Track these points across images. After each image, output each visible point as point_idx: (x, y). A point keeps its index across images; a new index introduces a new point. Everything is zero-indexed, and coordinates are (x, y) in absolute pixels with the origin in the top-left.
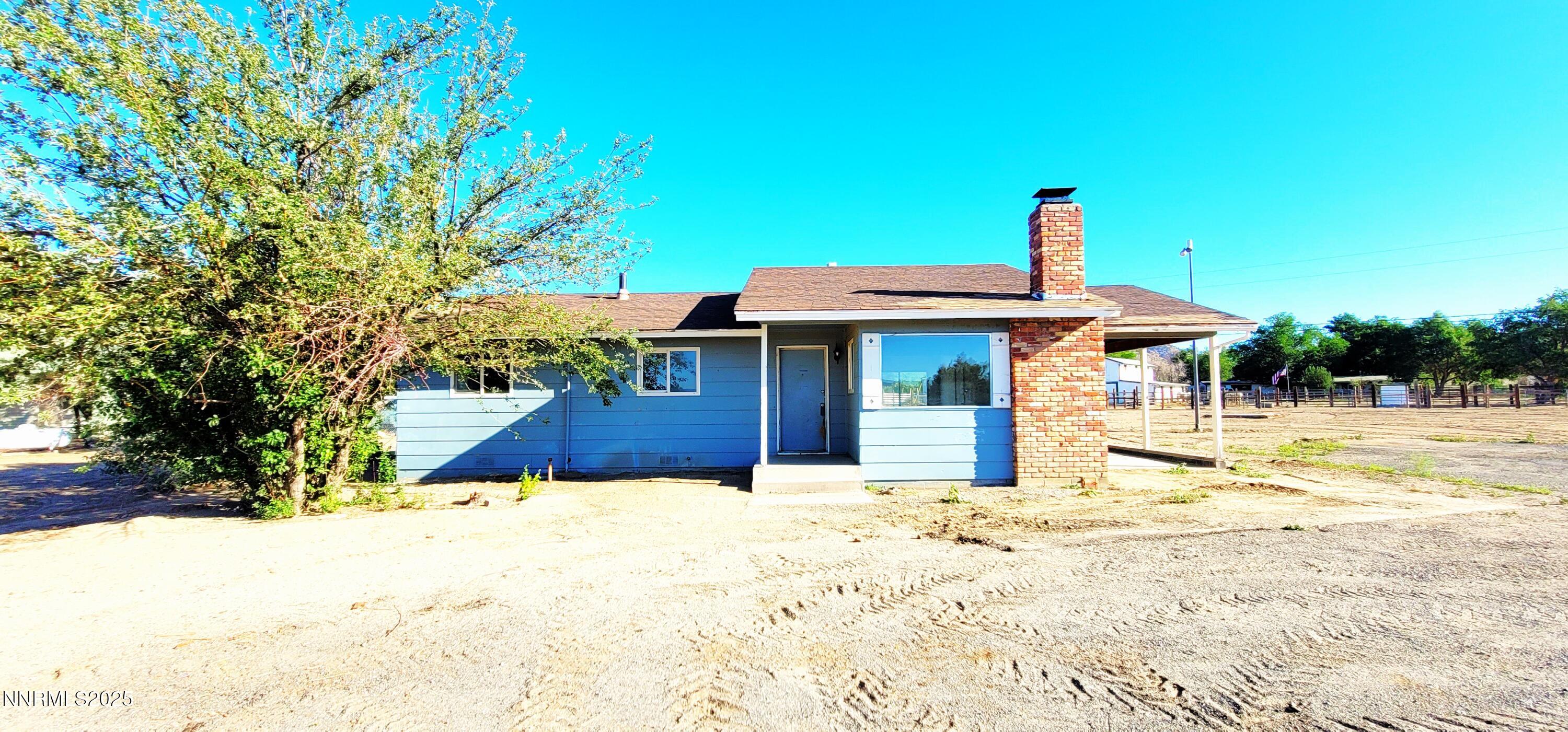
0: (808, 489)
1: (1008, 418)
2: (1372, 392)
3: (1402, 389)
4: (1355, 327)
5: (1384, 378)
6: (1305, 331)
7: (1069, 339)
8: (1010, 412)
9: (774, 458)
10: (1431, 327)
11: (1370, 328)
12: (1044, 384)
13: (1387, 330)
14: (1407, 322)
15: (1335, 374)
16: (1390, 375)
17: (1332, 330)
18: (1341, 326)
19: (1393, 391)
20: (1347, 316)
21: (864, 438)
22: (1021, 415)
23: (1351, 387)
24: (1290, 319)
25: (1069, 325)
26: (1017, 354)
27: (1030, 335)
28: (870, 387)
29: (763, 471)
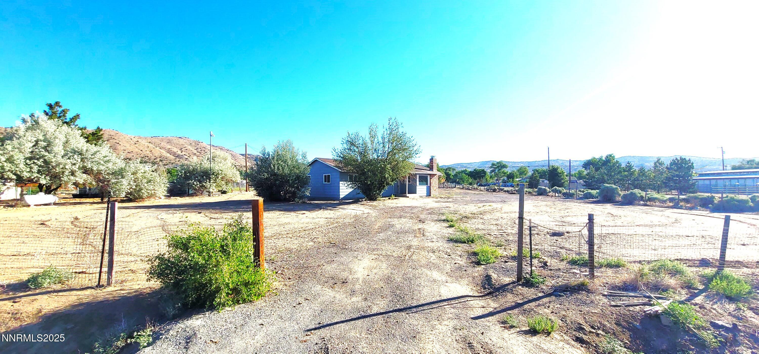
0: (413, 197)
7: (435, 176)
8: (430, 186)
9: (408, 193)
12: (433, 183)
21: (417, 190)
26: (431, 179)
27: (432, 176)
28: (418, 183)
29: (408, 195)
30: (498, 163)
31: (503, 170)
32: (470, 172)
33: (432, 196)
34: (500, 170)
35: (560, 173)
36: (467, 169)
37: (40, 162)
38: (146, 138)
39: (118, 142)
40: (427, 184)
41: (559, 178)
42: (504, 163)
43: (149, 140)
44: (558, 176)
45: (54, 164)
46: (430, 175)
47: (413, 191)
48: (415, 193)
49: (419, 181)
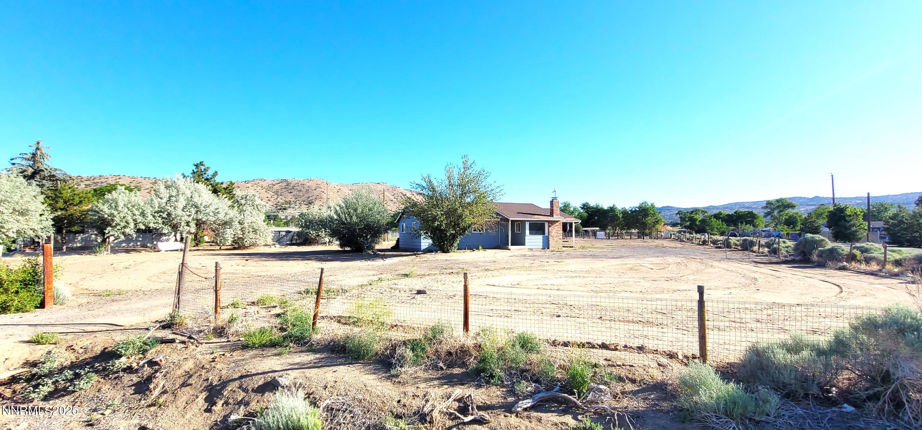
0: (519, 250)
1: (548, 237)
2: (594, 234)
3: (603, 233)
4: (589, 208)
5: (598, 228)
6: (574, 209)
7: (557, 224)
8: (548, 236)
9: (512, 245)
10: (612, 209)
11: (594, 208)
12: (553, 232)
13: (599, 209)
14: (606, 208)
15: (583, 227)
16: (600, 228)
17: (582, 208)
18: (585, 207)
19: (601, 234)
20: (587, 203)
21: (526, 241)
22: (550, 237)
23: (589, 232)
24: (569, 205)
25: (557, 221)
26: (549, 226)
27: (551, 223)
28: (527, 232)
29: (510, 247)
30: (777, 201)
31: (786, 212)
32: (728, 215)
33: (551, 249)
34: (780, 211)
35: (850, 216)
36: (722, 212)
37: (165, 215)
38: (347, 185)
39: (323, 190)
40: (543, 233)
41: (846, 223)
42: (789, 201)
43: (350, 188)
44: (846, 221)
45: (173, 217)
46: (548, 221)
47: (519, 241)
48: (523, 244)
49: (530, 230)
